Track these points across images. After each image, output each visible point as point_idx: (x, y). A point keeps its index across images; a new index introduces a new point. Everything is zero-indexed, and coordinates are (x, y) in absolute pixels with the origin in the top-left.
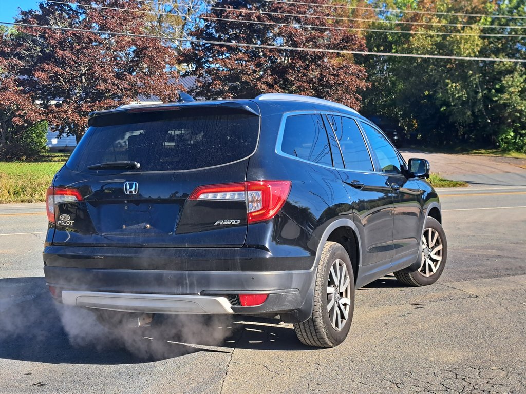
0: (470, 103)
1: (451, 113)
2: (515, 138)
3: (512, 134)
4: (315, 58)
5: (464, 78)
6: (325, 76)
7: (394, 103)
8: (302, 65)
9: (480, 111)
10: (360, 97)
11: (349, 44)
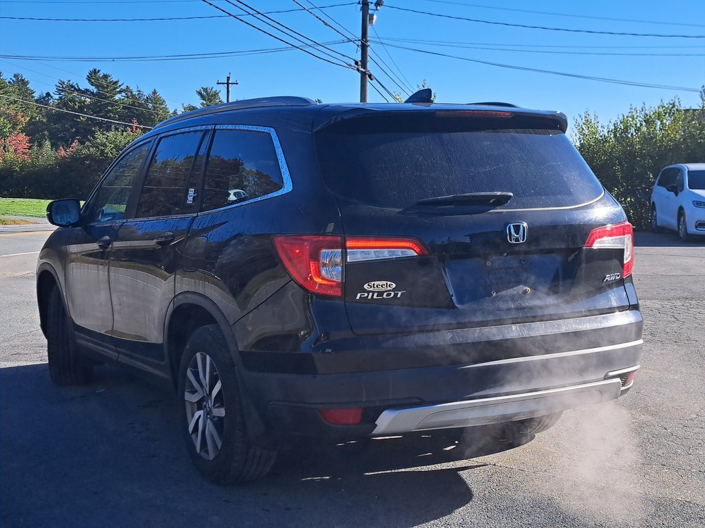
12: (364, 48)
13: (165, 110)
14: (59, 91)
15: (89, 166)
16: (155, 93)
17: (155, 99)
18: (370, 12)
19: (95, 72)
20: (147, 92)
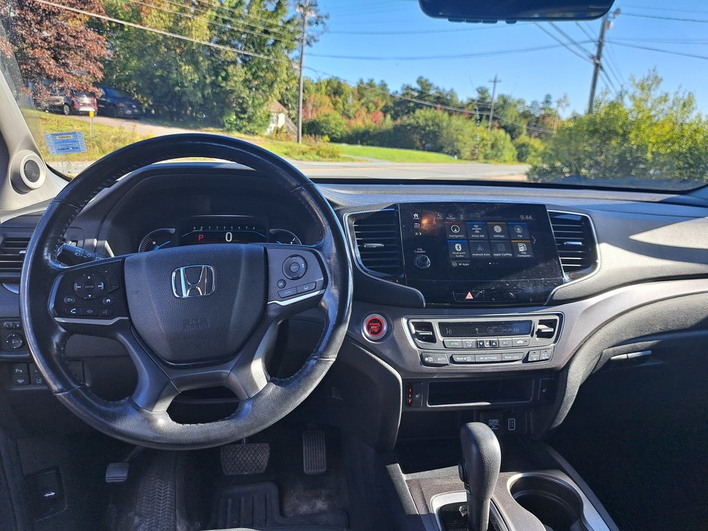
0: (201, 85)
1: (184, 93)
2: (236, 120)
3: (235, 117)
4: (49, 12)
5: (195, 64)
6: (62, 36)
7: (129, 79)
8: (34, 18)
9: (208, 94)
10: (102, 66)
11: (86, 7)
12: (600, 46)
13: (457, 101)
14: (402, 89)
15: (409, 130)
16: (452, 90)
17: (452, 93)
18: (609, 19)
19: (421, 78)
20: (448, 89)
